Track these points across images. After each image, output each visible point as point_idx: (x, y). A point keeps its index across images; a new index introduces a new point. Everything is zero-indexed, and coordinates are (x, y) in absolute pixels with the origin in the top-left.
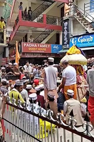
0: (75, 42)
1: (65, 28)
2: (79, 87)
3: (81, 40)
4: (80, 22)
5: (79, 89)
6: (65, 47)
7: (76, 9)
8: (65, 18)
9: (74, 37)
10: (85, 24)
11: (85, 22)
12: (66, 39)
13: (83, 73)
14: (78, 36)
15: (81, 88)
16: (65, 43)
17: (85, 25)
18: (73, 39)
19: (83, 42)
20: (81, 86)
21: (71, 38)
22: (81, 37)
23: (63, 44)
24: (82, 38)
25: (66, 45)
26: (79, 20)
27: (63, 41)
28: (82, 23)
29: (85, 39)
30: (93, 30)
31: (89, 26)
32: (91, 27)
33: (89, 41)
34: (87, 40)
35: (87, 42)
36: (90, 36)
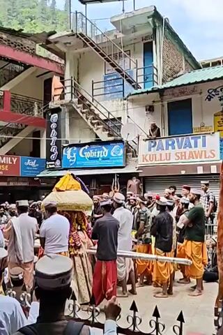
0: (74, 156)
1: (53, 126)
2: (76, 255)
3: (85, 153)
4: (84, 116)
5: (77, 258)
6: (52, 165)
7: (76, 90)
8: (52, 105)
9: (70, 146)
10: (93, 121)
11: (94, 119)
14: (80, 146)
15: (81, 256)
16: (53, 157)
17: (93, 124)
18: (70, 150)
19: (90, 159)
20: (80, 253)
21: (64, 147)
22: (86, 147)
23: (48, 159)
25: (55, 161)
26: (83, 113)
27: (49, 153)
28: (87, 119)
29: (94, 151)
30: (110, 135)
31: (102, 126)
32: (104, 129)
33: (101, 156)
34: (97, 154)
35: (98, 159)
36: (103, 147)
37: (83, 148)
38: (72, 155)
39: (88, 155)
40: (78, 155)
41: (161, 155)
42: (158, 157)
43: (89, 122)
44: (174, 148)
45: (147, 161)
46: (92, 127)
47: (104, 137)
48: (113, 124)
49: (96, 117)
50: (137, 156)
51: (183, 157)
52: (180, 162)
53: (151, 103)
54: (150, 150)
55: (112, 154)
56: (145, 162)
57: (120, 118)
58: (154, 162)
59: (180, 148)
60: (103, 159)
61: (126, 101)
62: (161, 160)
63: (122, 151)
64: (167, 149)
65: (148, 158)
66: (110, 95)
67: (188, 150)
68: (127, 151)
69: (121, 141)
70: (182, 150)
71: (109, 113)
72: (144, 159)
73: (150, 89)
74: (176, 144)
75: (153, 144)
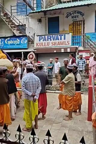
3: (8, 42)
4: (7, 23)
7: (2, 9)
9: (1, 38)
10: (12, 26)
14: (5, 38)
19: (11, 44)
22: (9, 39)
26: (6, 21)
28: (9, 24)
29: (12, 41)
30: (20, 33)
31: (16, 28)
32: (18, 30)
33: (16, 43)
34: (14, 42)
35: (15, 44)
36: (17, 39)
38: (1, 42)
39: (10, 42)
40: (4, 43)
41: (45, 43)
42: (44, 44)
43: (9, 26)
44: (51, 40)
45: (38, 46)
46: (11, 28)
47: (17, 33)
48: (22, 28)
49: (13, 24)
50: (34, 44)
51: (55, 44)
52: (54, 47)
53: (40, 18)
54: (40, 41)
56: (38, 47)
57: (25, 25)
58: (42, 46)
59: (54, 40)
60: (17, 45)
61: (27, 16)
62: (45, 46)
63: (26, 41)
64: (48, 40)
65: (39, 44)
66: (20, 13)
67: (57, 41)
68: (29, 41)
69: (26, 36)
70: (55, 41)
71: (20, 22)
72: (37, 45)
73: (40, 11)
74: (52, 38)
75: (41, 38)
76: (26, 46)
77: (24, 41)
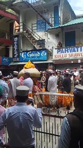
0: (25, 56)
1: (16, 43)
3: (30, 55)
4: (29, 39)
6: (15, 60)
8: (14, 34)
9: (23, 52)
10: (33, 41)
12: (16, 53)
13: (37, 84)
14: (27, 51)
15: (37, 95)
16: (16, 56)
19: (32, 57)
20: (36, 94)
21: (21, 52)
23: (13, 57)
24: (31, 53)
25: (17, 58)
26: (29, 37)
27: (14, 55)
29: (34, 54)
30: (40, 47)
31: (37, 43)
32: (38, 44)
33: (37, 56)
34: (35, 55)
36: (38, 52)
37: (29, 53)
38: (24, 55)
39: (31, 55)
40: (27, 56)
41: (63, 55)
42: (61, 56)
43: (31, 41)
44: (68, 52)
45: (57, 58)
46: (32, 43)
47: (37, 47)
48: (42, 42)
49: (34, 39)
50: (52, 56)
51: (72, 56)
52: (71, 58)
53: (58, 33)
54: (58, 53)
55: (42, 55)
56: (56, 58)
57: (44, 40)
58: (60, 58)
59: (71, 52)
60: (38, 57)
61: (46, 32)
62: (63, 57)
63: (46, 53)
64: (65, 52)
65: (57, 56)
66: (39, 30)
67: (74, 53)
68: (48, 54)
69: (45, 50)
70: (72, 53)
71: (40, 37)
72: (55, 56)
73: (58, 27)
74: (69, 50)
75: (59, 51)
76: (46, 58)
77: (44, 54)
